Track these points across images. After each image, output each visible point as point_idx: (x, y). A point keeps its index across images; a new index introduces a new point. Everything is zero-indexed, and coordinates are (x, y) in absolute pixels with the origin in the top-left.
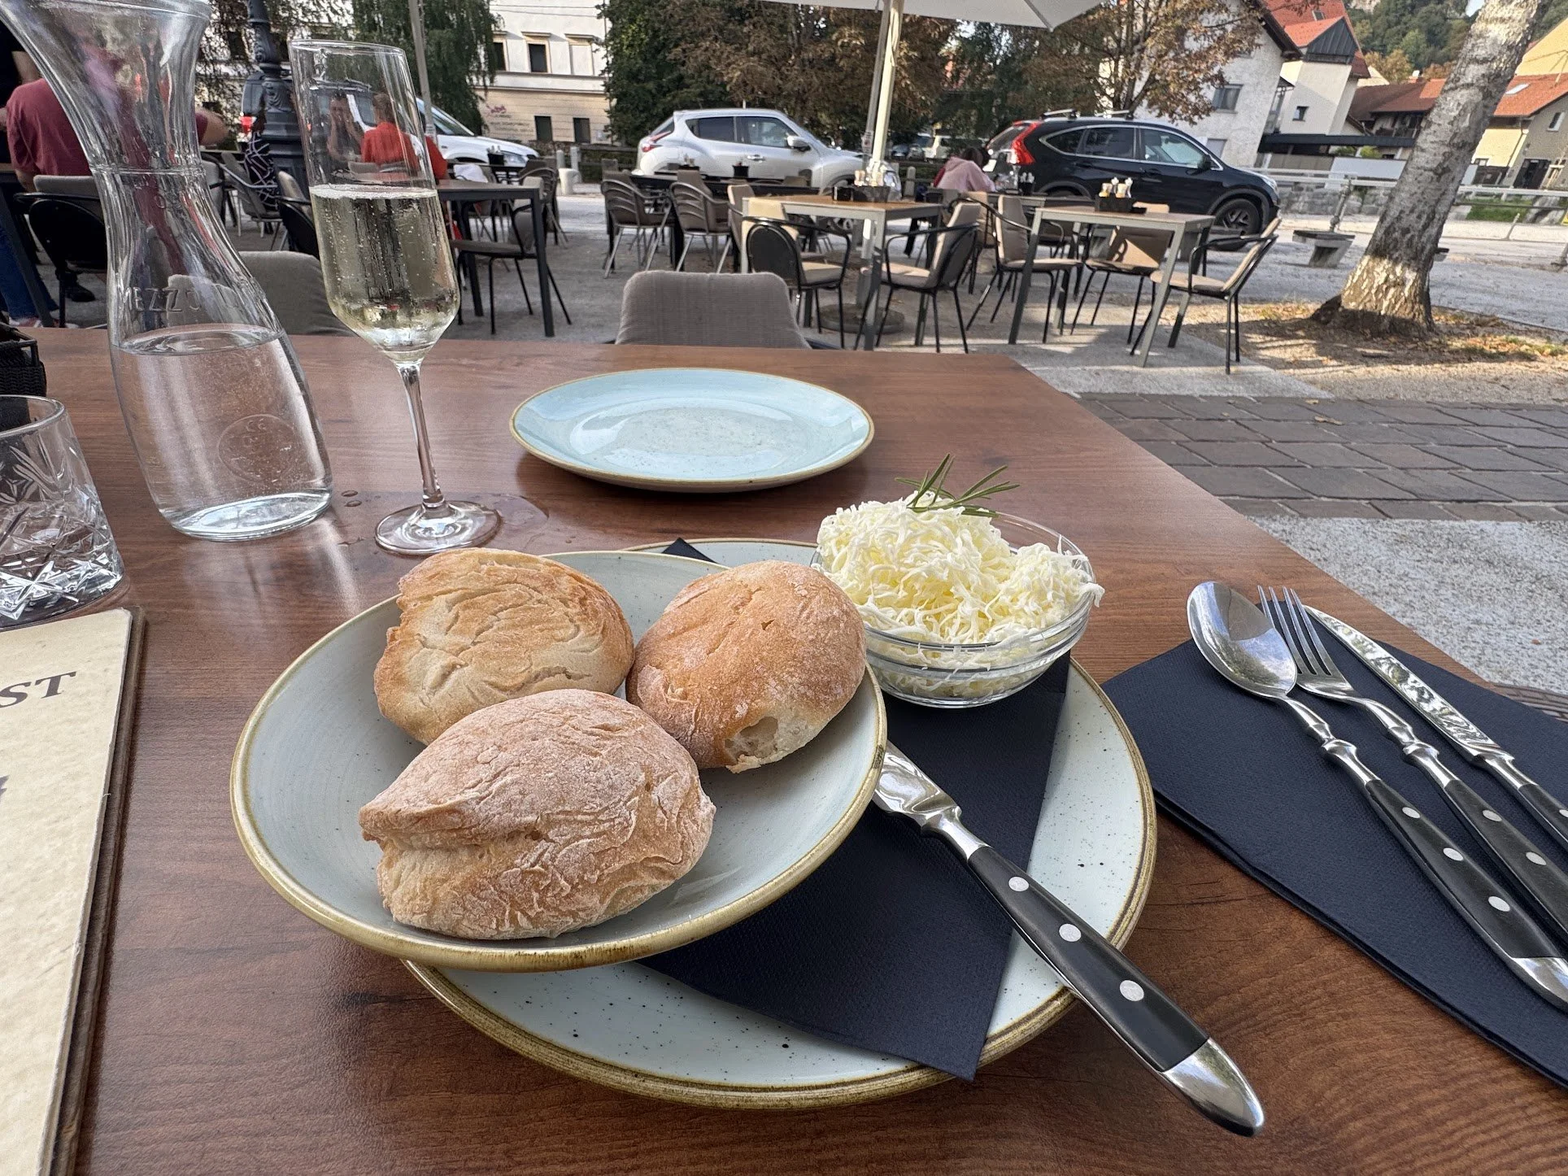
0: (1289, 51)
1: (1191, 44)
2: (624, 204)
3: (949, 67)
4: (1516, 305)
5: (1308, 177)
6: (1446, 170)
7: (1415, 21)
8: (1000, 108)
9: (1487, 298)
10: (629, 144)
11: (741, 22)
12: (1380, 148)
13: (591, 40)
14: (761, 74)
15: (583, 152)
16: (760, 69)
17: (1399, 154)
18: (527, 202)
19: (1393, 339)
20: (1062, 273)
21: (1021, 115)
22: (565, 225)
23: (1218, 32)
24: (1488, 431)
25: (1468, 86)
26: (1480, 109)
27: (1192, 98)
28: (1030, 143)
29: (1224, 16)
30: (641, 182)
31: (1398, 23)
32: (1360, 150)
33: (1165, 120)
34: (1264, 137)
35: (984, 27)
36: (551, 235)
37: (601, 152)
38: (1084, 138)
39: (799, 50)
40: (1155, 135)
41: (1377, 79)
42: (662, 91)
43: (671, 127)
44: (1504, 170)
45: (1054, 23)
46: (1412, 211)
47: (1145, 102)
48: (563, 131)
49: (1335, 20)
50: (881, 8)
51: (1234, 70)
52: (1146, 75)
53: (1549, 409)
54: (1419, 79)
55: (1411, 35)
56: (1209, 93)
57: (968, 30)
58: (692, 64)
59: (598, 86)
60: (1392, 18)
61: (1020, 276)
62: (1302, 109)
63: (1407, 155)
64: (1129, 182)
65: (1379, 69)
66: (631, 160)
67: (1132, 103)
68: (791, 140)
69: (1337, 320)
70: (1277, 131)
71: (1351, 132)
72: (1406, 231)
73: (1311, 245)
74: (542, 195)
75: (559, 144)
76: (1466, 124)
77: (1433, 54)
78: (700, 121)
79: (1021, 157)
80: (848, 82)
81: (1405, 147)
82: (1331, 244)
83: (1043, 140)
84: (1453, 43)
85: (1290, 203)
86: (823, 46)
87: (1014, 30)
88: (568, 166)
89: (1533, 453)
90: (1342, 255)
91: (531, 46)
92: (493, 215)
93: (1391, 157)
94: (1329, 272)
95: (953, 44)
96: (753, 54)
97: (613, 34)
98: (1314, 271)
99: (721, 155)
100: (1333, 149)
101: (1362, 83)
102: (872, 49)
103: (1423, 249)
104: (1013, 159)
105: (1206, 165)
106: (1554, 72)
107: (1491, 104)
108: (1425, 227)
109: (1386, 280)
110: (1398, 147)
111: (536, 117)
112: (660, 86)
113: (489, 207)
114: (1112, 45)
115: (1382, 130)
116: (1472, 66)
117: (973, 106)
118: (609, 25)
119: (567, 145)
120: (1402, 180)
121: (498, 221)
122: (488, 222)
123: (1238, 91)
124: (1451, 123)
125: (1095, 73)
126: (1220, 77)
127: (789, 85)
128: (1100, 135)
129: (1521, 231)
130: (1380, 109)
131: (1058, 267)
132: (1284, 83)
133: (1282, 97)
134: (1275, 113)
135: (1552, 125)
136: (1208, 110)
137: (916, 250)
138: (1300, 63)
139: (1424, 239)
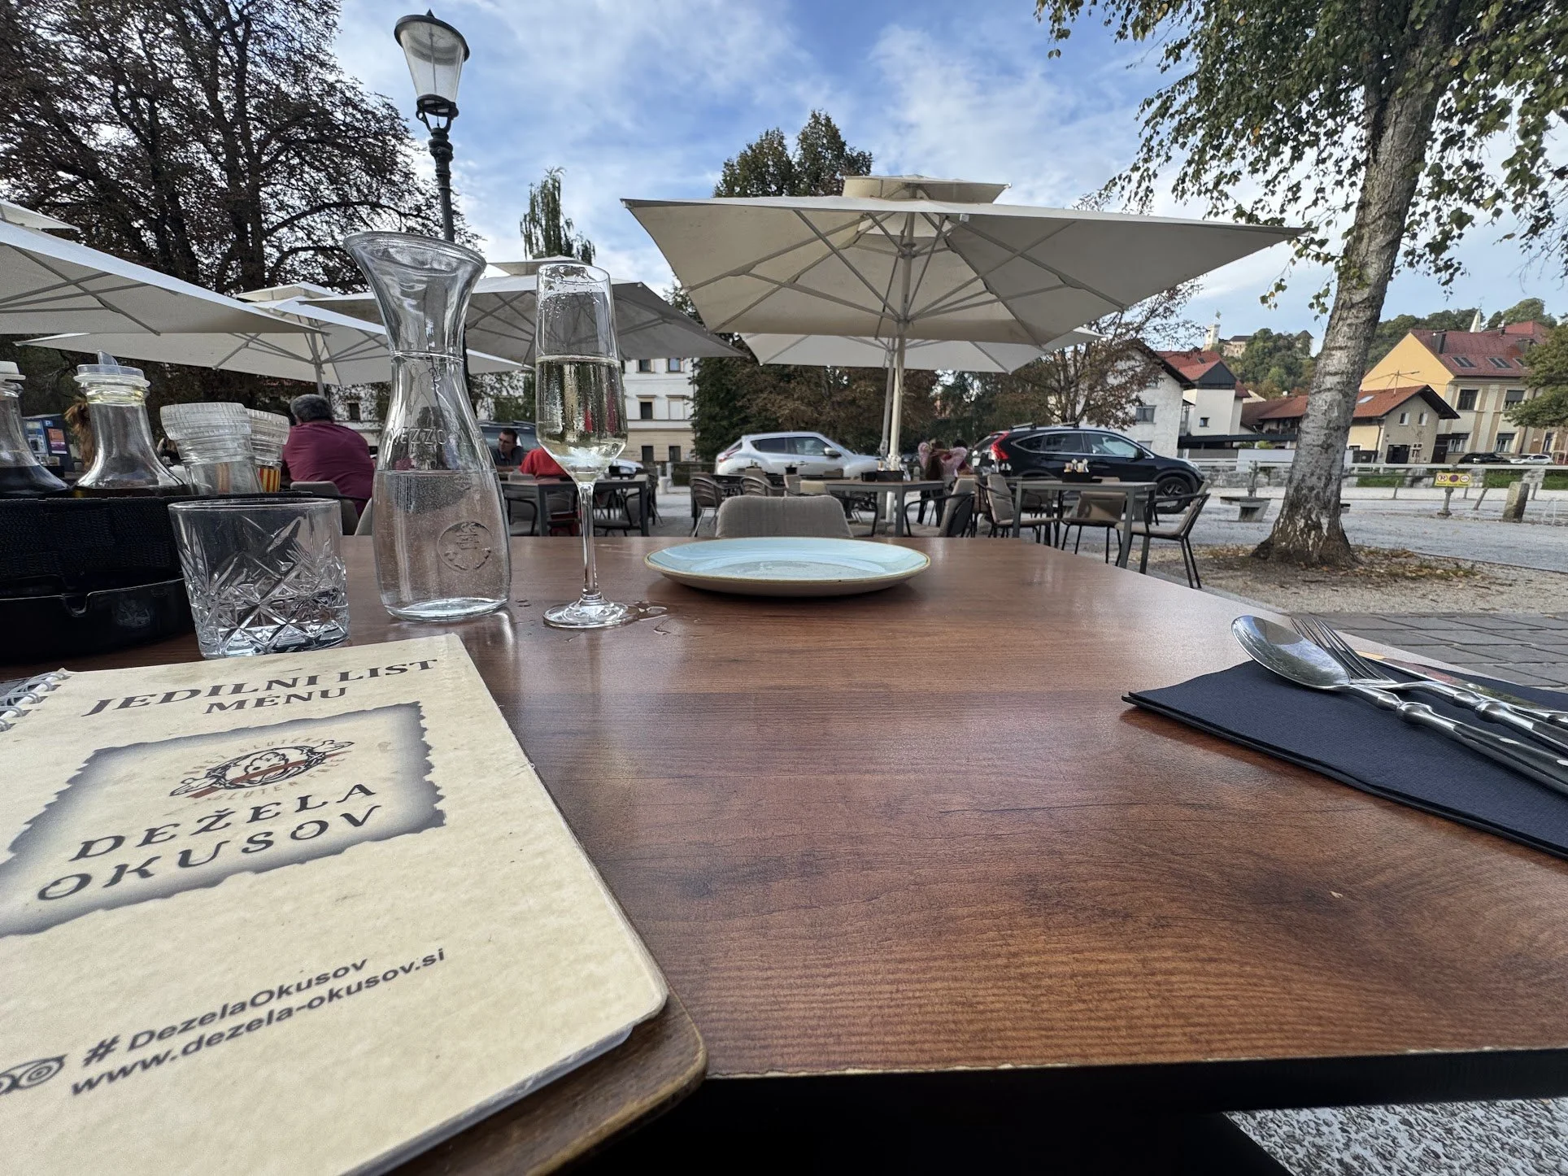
0: (1186, 384)
1: (1112, 380)
2: (705, 493)
3: (938, 403)
4: (1421, 543)
5: (1221, 462)
6: (1330, 446)
7: (1274, 361)
8: (978, 427)
9: (1393, 539)
10: (707, 460)
11: (789, 382)
12: (1272, 442)
13: (683, 397)
14: (804, 411)
15: (675, 467)
16: (803, 408)
17: (1288, 445)
18: (636, 490)
19: (1325, 568)
20: (1043, 527)
21: (994, 429)
22: (661, 512)
23: (1131, 373)
24: (1432, 634)
25: (1329, 390)
26: (1343, 405)
27: (1120, 414)
28: (1004, 446)
29: (1132, 363)
30: (719, 478)
31: (1262, 364)
32: (1257, 444)
33: (1103, 428)
34: (1180, 438)
35: (961, 376)
36: (651, 519)
37: (687, 465)
38: (1044, 442)
39: (830, 396)
40: (1098, 438)
41: (1256, 398)
42: (733, 426)
43: (740, 446)
44: (1376, 452)
45: (1011, 370)
46: (1312, 474)
47: (1085, 418)
48: (661, 454)
49: (1214, 363)
50: (887, 365)
51: (1147, 396)
52: (1082, 401)
53: (1479, 616)
54: (1288, 397)
55: (1273, 370)
56: (1132, 410)
57: (949, 380)
58: (754, 409)
59: (688, 425)
60: (1256, 360)
61: (1011, 530)
62: (1205, 420)
63: (1295, 446)
64: (1085, 461)
65: (1257, 392)
66: (711, 468)
67: (1075, 419)
68: (827, 450)
69: (1274, 556)
70: (1189, 435)
71: (1246, 432)
72: (1312, 489)
73: (1237, 507)
74: (648, 486)
75: (658, 463)
76: (1336, 414)
77: (1294, 381)
78: (760, 441)
79: (999, 456)
80: (866, 415)
81: (1292, 441)
82: (1253, 505)
83: (1014, 443)
84: (1307, 374)
85: (1213, 480)
86: (847, 393)
87: (982, 376)
88: (664, 474)
89: (1480, 649)
90: (1264, 513)
91: (642, 404)
92: (609, 507)
93: (1283, 448)
94: (1257, 525)
95: (938, 389)
96: (798, 399)
97: (698, 394)
98: (1244, 525)
99: (775, 461)
100: (1235, 444)
101: (1245, 401)
102: (881, 393)
103: (1329, 501)
104: (993, 457)
105: (1141, 455)
106: (1390, 387)
107: (1351, 400)
108: (1326, 485)
109: (1306, 525)
110: (1286, 441)
111: (643, 447)
112: (731, 423)
113: (606, 500)
114: (1055, 384)
115: (1269, 431)
116: (1328, 377)
117: (958, 428)
118: (697, 388)
119: (663, 463)
120: (1295, 461)
121: (612, 512)
122: (605, 512)
123: (1153, 410)
124: (1324, 414)
125: (1045, 404)
126: (1138, 399)
127: (824, 418)
128: (1055, 439)
129: (1403, 493)
130: (1267, 416)
131: (1040, 523)
132: (1186, 403)
133: (1187, 412)
134: (1184, 423)
135: (1402, 421)
136: (1133, 421)
137: (926, 520)
138: (1196, 390)
139: (1328, 494)
